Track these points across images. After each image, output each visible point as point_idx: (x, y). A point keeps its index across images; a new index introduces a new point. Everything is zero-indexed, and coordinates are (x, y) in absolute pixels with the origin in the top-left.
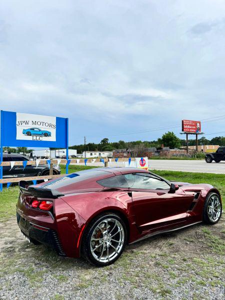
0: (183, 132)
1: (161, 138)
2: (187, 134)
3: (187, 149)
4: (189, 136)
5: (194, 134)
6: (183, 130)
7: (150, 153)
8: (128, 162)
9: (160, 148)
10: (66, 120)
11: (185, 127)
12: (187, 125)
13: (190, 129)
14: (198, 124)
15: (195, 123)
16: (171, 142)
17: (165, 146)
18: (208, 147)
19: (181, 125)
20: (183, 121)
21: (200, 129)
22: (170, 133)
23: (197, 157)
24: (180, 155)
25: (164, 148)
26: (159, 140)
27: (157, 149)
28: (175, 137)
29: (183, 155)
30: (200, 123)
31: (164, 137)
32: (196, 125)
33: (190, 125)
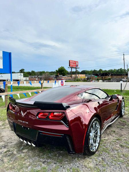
0: (69, 67)
1: (58, 70)
2: (72, 68)
3: (71, 76)
4: (72, 69)
5: (75, 68)
6: (69, 66)
7: (52, 78)
8: (54, 83)
9: (58, 76)
10: (10, 54)
11: (70, 64)
12: (72, 63)
13: (73, 65)
14: (77, 63)
15: (75, 62)
16: (63, 72)
17: (60, 74)
18: (80, 75)
19: (69, 63)
20: (69, 61)
21: (77, 66)
22: (62, 67)
23: (77, 81)
24: (68, 80)
25: (60, 76)
26: (57, 71)
27: (56, 76)
28: (65, 70)
29: (70, 79)
30: (78, 62)
31: (59, 69)
32: (76, 63)
33: (73, 63)
